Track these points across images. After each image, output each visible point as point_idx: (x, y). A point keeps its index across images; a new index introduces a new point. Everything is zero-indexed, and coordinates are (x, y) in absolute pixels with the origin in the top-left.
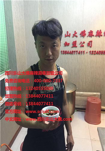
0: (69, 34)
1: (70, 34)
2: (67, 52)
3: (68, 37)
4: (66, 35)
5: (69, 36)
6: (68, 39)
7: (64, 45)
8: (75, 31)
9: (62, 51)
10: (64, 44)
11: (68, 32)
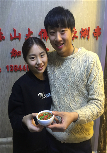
0: (17, 35)
1: (19, 34)
2: (18, 68)
3: (17, 40)
4: (13, 36)
5: (19, 38)
6: (16, 45)
7: (10, 55)
8: (29, 30)
9: (7, 67)
10: (11, 53)
11: (14, 31)
